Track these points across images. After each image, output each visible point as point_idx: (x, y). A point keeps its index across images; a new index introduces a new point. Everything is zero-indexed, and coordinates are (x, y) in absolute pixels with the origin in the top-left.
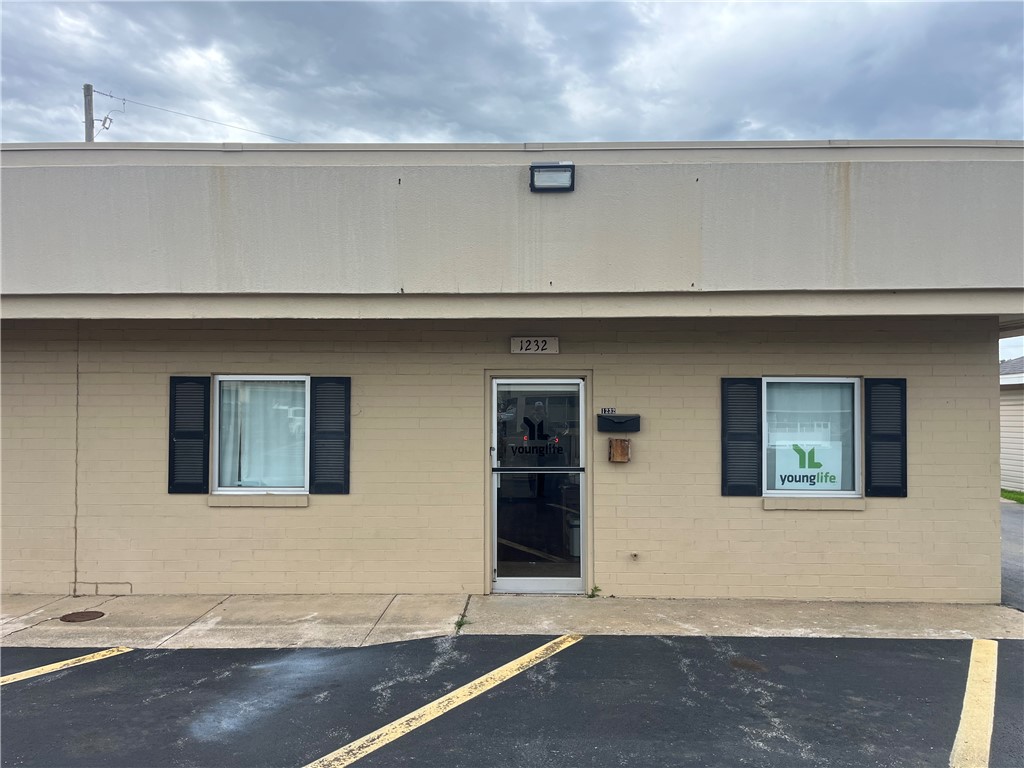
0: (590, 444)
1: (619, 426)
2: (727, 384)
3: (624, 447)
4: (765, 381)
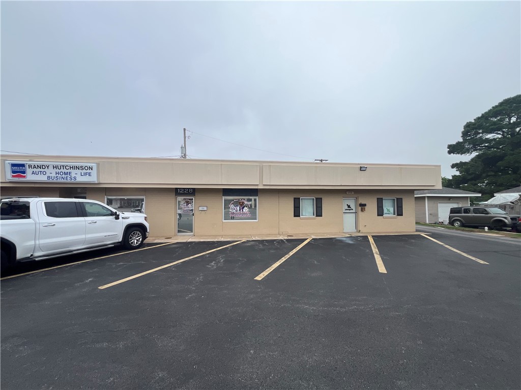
0: (358, 208)
1: (363, 205)
3: (364, 209)
4: (383, 198)
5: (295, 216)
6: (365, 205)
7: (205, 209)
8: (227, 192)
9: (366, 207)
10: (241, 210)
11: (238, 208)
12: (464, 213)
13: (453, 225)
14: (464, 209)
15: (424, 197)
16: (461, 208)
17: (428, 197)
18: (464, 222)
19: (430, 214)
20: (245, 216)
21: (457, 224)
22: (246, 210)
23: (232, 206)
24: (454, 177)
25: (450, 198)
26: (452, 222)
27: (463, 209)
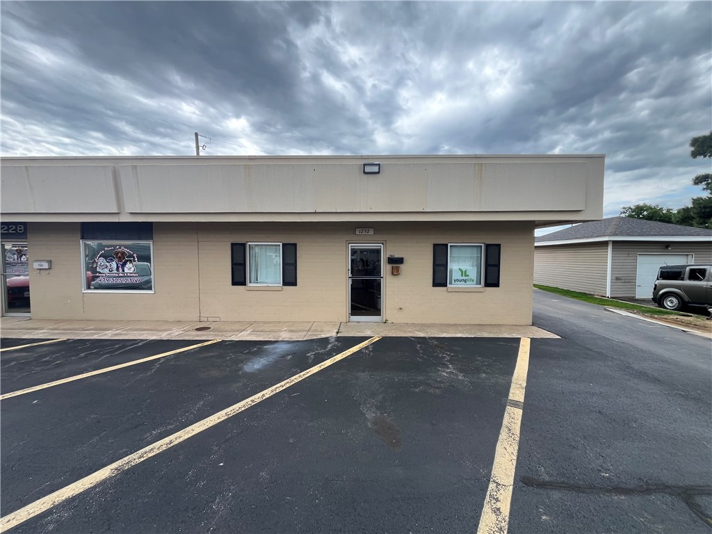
0: (385, 268)
1: (396, 262)
2: (435, 246)
3: (398, 269)
4: (449, 245)
5: (234, 283)
6: (400, 261)
7: (46, 265)
8: (90, 230)
9: (402, 266)
10: (120, 270)
11: (114, 265)
12: (690, 278)
13: (661, 305)
14: (691, 270)
15: (605, 244)
16: (685, 267)
17: (614, 242)
18: (686, 298)
19: (617, 279)
20: (129, 281)
21: (670, 303)
22: (129, 268)
23: (102, 261)
24: (697, 202)
25: (667, 245)
26: (659, 299)
27: (688, 269)
